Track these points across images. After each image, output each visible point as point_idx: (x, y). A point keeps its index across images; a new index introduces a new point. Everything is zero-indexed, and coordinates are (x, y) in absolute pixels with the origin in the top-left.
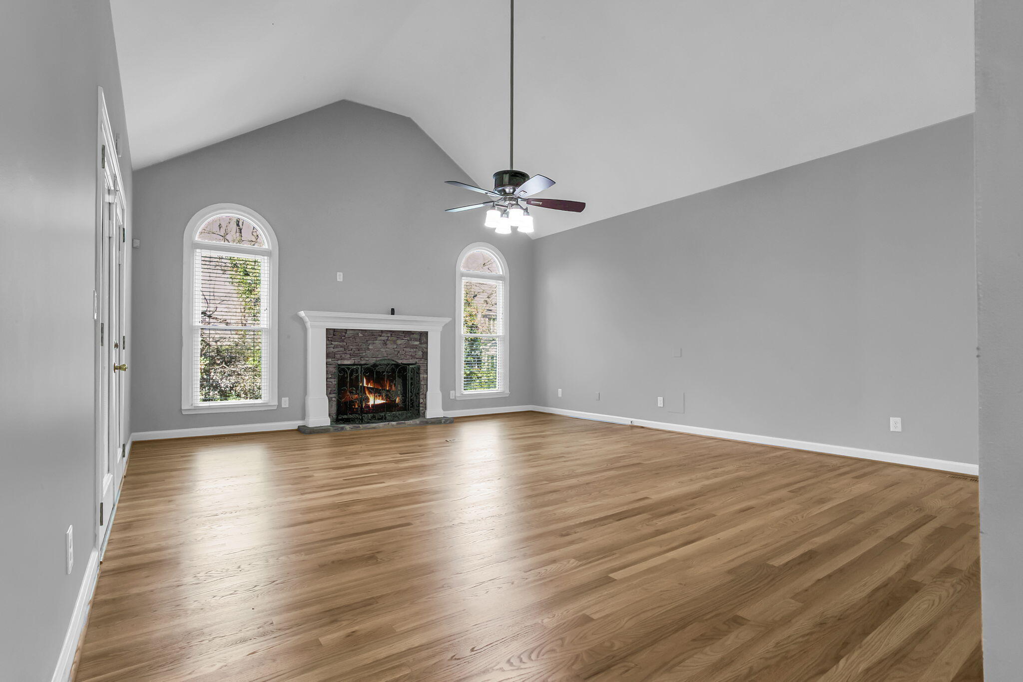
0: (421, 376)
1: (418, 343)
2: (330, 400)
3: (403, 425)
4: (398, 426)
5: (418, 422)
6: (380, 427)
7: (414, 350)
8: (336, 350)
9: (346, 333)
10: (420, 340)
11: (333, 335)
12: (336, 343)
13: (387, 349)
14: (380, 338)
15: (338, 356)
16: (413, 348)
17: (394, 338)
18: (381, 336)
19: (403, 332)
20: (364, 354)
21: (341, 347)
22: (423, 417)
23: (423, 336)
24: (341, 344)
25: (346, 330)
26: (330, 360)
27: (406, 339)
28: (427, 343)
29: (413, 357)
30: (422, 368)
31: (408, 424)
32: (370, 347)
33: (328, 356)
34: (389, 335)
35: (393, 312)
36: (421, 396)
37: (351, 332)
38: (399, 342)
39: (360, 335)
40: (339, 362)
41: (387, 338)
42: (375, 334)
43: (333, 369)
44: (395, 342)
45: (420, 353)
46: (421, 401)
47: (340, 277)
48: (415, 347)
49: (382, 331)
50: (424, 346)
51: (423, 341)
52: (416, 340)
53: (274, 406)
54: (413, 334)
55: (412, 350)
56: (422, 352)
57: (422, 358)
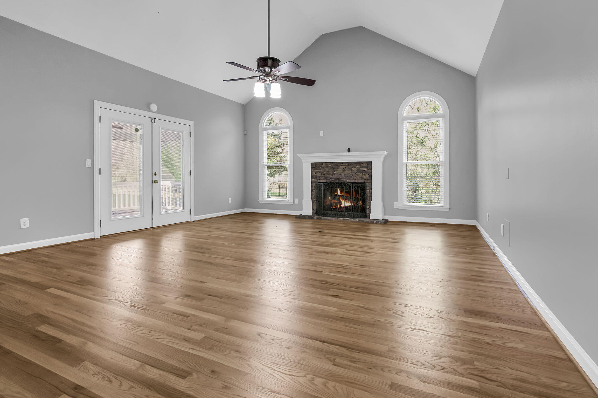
0: (368, 191)
1: (366, 169)
2: (313, 202)
3: (347, 221)
4: (345, 221)
5: (357, 220)
6: (333, 220)
7: (363, 174)
8: (317, 174)
9: (322, 165)
10: (367, 167)
11: (315, 166)
12: (317, 171)
13: (345, 174)
14: (340, 167)
15: (318, 178)
17: (350, 167)
18: (342, 166)
19: (356, 163)
20: (332, 177)
21: (320, 173)
22: (367, 218)
23: (369, 164)
24: (319, 171)
25: (322, 163)
26: (313, 180)
27: (357, 167)
28: (371, 169)
29: (362, 178)
30: (368, 187)
31: (351, 220)
32: (335, 172)
33: (312, 177)
34: (347, 165)
35: (349, 150)
36: (368, 204)
37: (325, 164)
38: (353, 169)
39: (329, 165)
40: (319, 181)
41: (345, 167)
42: (338, 164)
43: (314, 185)
44: (351, 169)
45: (367, 176)
46: (367, 207)
47: (322, 134)
48: (362, 172)
49: (342, 163)
50: (369, 171)
51: (369, 168)
52: (364, 167)
53: (292, 202)
54: (362, 164)
55: (362, 174)
56: (369, 175)
57: (369, 179)
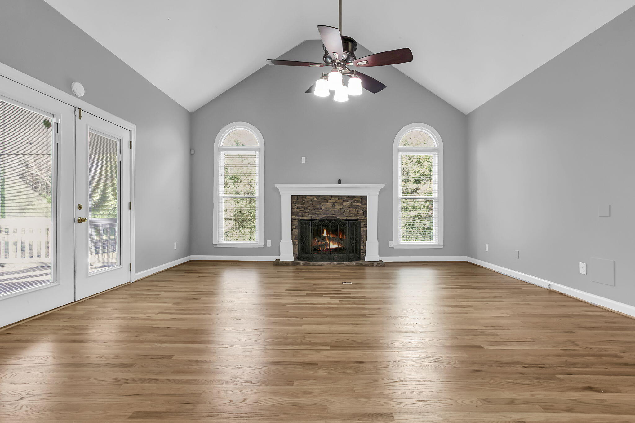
0: (362, 229)
1: (360, 204)
2: (294, 244)
3: (343, 265)
4: (339, 265)
5: (354, 264)
6: (324, 265)
7: (357, 209)
8: (299, 210)
9: (306, 198)
10: (361, 202)
11: (296, 200)
12: (299, 205)
13: (335, 209)
14: (329, 201)
15: (300, 214)
16: (356, 208)
17: (341, 201)
18: (331, 200)
19: (348, 196)
20: (318, 213)
21: (302, 207)
22: (363, 260)
23: (364, 199)
24: (302, 205)
25: (306, 196)
26: (295, 217)
27: (350, 201)
28: (366, 204)
29: (355, 215)
30: (362, 224)
31: (347, 264)
32: (323, 208)
33: (293, 214)
34: (337, 199)
35: (340, 182)
36: (362, 244)
37: (309, 197)
38: (345, 204)
39: (315, 199)
40: (301, 218)
41: (335, 201)
42: (326, 198)
43: (296, 223)
44: (341, 204)
45: (361, 212)
46: (362, 247)
47: (304, 160)
48: (356, 207)
49: (332, 196)
50: (364, 206)
51: (363, 203)
52: (358, 202)
53: (262, 245)
54: (356, 198)
55: (355, 210)
56: (363, 211)
57: (363, 216)
